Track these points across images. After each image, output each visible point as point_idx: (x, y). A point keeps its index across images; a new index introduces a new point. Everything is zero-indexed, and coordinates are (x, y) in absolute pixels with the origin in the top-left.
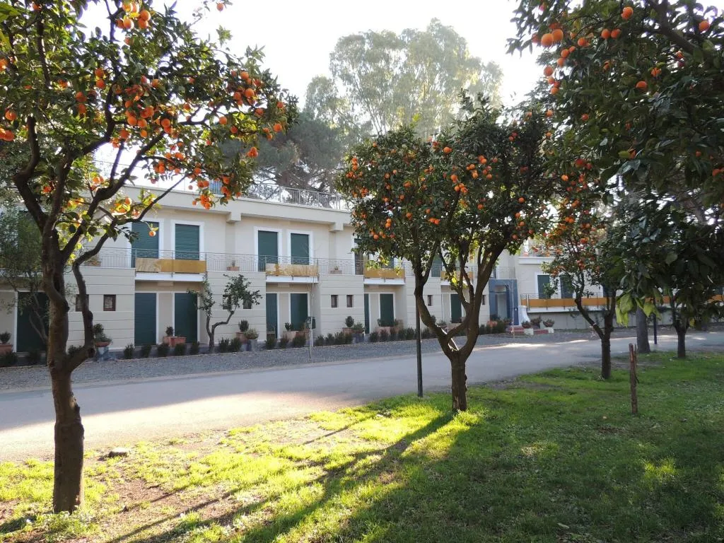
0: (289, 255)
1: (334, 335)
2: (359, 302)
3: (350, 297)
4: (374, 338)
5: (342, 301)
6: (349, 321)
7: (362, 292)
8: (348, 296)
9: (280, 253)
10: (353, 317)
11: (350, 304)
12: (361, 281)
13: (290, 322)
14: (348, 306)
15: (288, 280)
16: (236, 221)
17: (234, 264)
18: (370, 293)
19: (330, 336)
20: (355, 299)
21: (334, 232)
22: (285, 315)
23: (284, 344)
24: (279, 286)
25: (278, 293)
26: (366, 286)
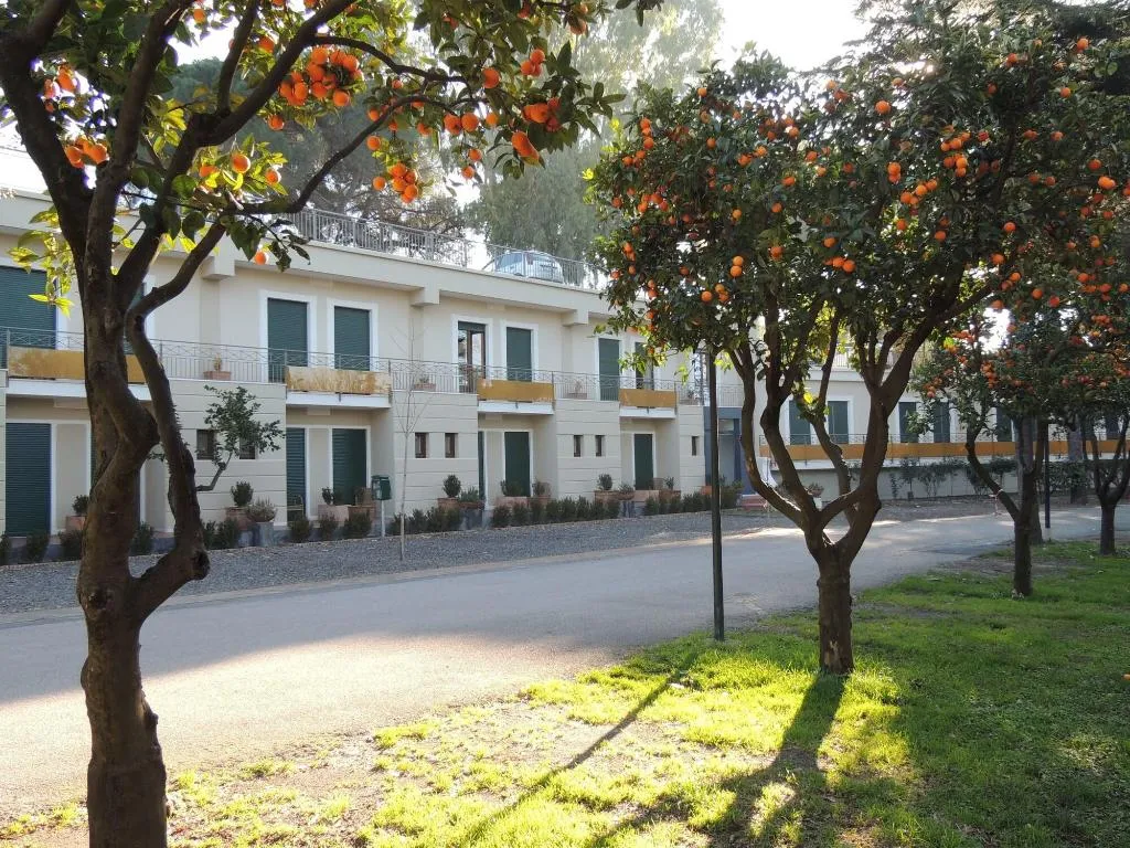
0: (331, 349)
1: (425, 514)
2: (467, 445)
3: (451, 437)
4: (500, 518)
5: (437, 445)
6: (452, 485)
7: (474, 427)
8: (447, 435)
9: (313, 344)
10: (459, 477)
11: (451, 453)
12: (472, 405)
13: (331, 487)
14: (448, 456)
15: (331, 400)
16: (226, 276)
17: (218, 366)
18: (485, 431)
19: (418, 514)
20: (460, 443)
21: (419, 307)
22: (321, 472)
23: (327, 530)
24: (309, 413)
25: (308, 427)
26: (482, 416)
